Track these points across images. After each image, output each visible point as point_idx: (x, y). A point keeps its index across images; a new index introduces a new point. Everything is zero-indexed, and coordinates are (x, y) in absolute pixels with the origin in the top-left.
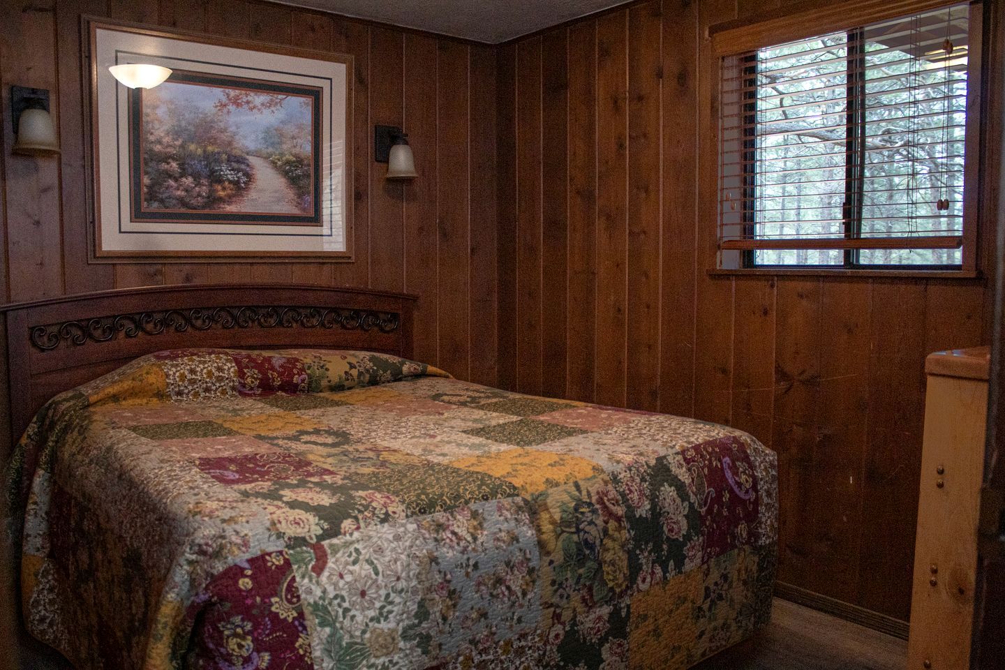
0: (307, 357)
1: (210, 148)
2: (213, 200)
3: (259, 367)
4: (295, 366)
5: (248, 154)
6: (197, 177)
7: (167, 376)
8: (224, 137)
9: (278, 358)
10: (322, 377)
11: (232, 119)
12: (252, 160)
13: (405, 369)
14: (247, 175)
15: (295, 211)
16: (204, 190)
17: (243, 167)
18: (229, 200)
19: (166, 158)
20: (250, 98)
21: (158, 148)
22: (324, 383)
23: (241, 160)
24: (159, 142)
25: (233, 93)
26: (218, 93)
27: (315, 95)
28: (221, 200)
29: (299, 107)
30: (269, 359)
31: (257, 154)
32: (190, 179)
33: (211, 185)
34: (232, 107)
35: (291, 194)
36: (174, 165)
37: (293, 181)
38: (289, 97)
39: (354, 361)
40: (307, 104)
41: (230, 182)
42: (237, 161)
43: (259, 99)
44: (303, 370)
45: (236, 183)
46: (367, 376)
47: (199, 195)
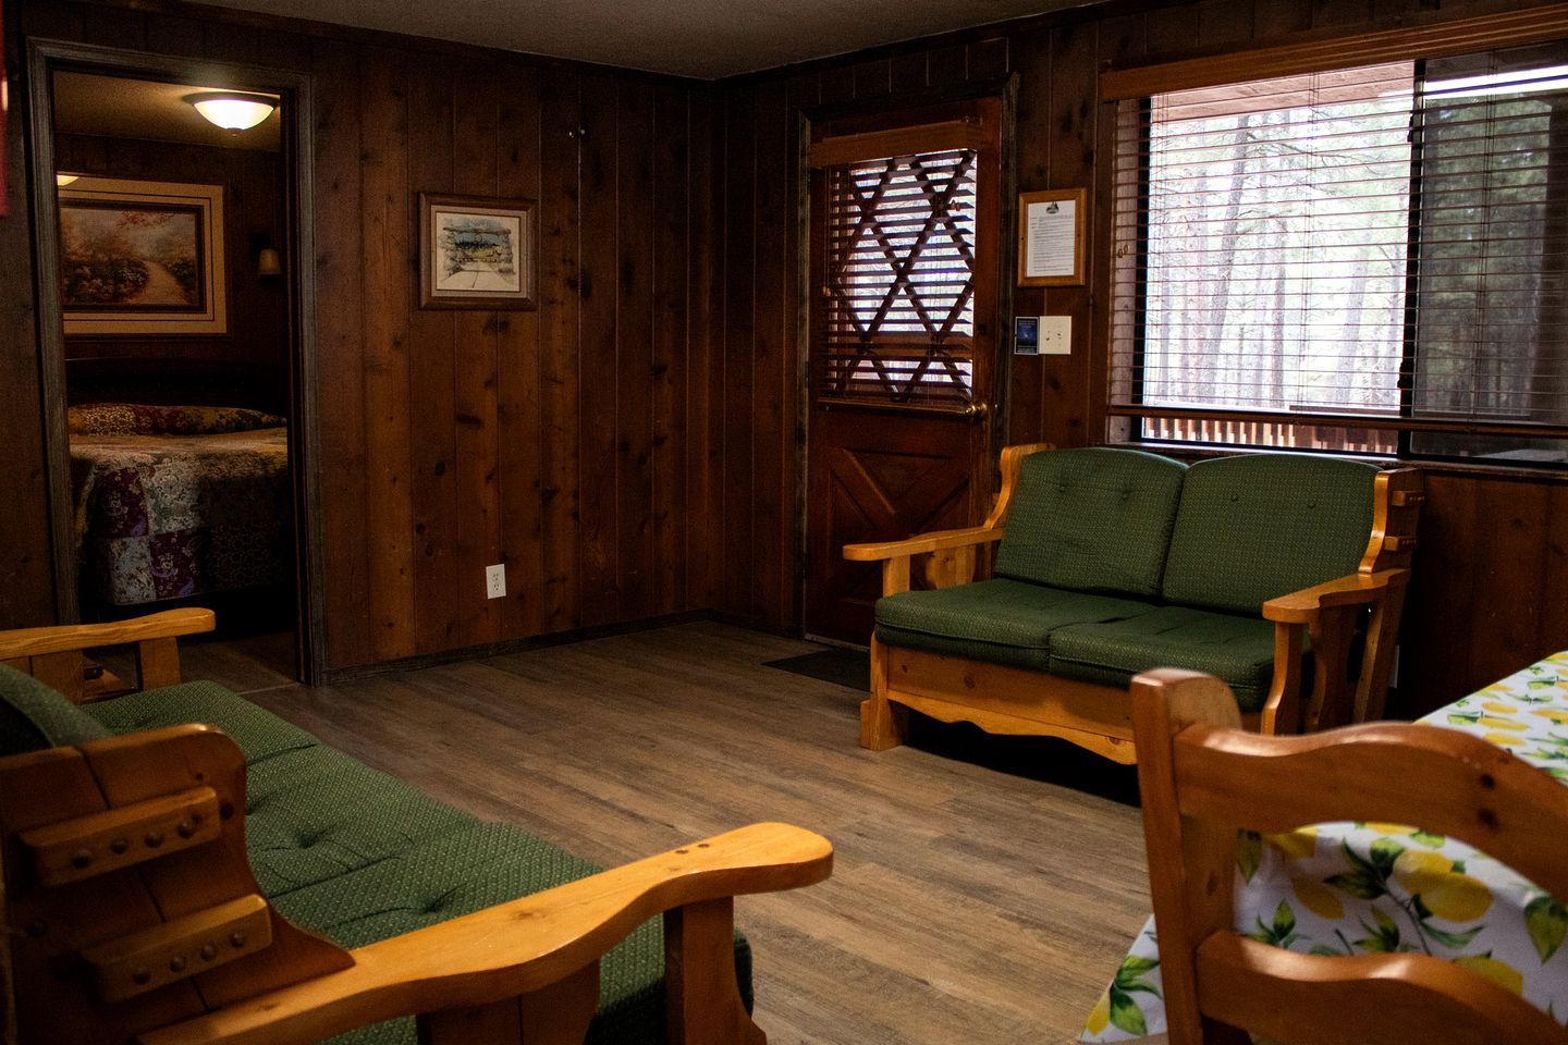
0: (189, 410)
1: (114, 256)
2: (118, 296)
3: (149, 414)
4: (178, 416)
5: (144, 259)
6: (104, 279)
7: (85, 419)
8: (124, 248)
9: (165, 410)
10: (197, 424)
11: (131, 234)
12: (148, 264)
13: (264, 419)
14: (143, 275)
15: (184, 302)
16: (111, 288)
17: (140, 269)
18: (131, 295)
19: (80, 265)
20: (144, 217)
21: (74, 258)
22: (200, 427)
23: (139, 265)
24: (75, 254)
25: (131, 214)
26: (119, 214)
27: (197, 212)
28: (123, 295)
29: (185, 222)
30: (158, 411)
31: (152, 259)
32: (99, 280)
33: (116, 284)
34: (131, 225)
35: (178, 288)
36: (87, 270)
37: (181, 279)
38: (176, 215)
39: (224, 413)
40: (190, 220)
41: (130, 281)
42: (137, 265)
43: (152, 217)
44: (184, 418)
45: (135, 282)
46: (234, 424)
47: (107, 291)
